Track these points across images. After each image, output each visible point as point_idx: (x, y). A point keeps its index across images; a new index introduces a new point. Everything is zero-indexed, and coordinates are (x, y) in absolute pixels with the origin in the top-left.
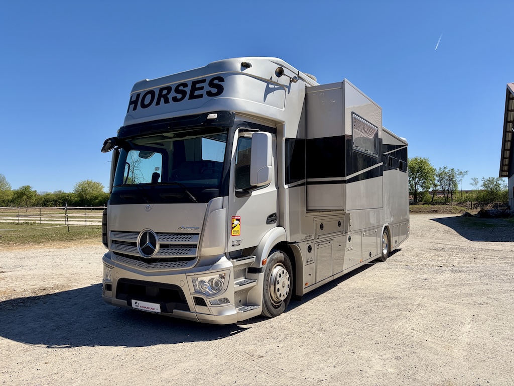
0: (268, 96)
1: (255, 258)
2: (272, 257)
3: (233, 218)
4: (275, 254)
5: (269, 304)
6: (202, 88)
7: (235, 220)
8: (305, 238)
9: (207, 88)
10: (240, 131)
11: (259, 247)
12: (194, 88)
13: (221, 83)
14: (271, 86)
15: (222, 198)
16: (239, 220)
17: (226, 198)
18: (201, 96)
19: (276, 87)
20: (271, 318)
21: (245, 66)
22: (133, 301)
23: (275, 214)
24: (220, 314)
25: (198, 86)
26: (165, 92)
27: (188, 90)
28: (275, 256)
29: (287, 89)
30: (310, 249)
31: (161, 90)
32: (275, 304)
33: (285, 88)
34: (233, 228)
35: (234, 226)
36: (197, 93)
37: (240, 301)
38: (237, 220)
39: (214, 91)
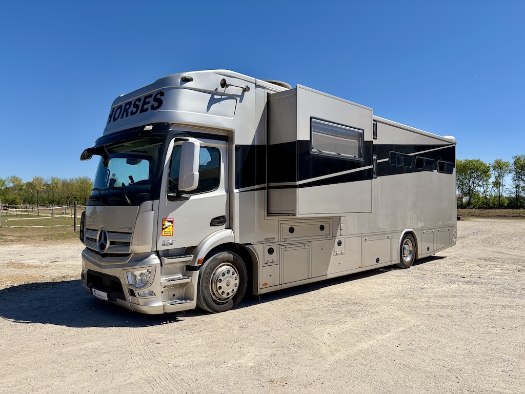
0: (213, 107)
1: (192, 257)
2: (216, 256)
3: (164, 220)
4: (220, 254)
5: (209, 300)
6: (148, 103)
7: (166, 221)
8: (263, 240)
9: (152, 103)
10: (176, 141)
11: (199, 247)
12: (145, 103)
13: (162, 98)
14: (216, 97)
15: (151, 201)
16: (172, 222)
17: (156, 202)
18: (147, 110)
19: (223, 97)
20: (213, 313)
21: (186, 80)
22: (93, 290)
23: (223, 217)
24: (146, 304)
25: (147, 100)
26: (128, 106)
27: (140, 104)
28: (221, 256)
29: (239, 99)
30: (271, 251)
31: (127, 104)
32: (218, 301)
33: (236, 97)
34: (163, 229)
35: (164, 227)
36: (145, 107)
37: (174, 295)
38: (169, 221)
39: (156, 104)
